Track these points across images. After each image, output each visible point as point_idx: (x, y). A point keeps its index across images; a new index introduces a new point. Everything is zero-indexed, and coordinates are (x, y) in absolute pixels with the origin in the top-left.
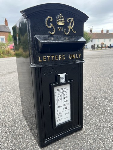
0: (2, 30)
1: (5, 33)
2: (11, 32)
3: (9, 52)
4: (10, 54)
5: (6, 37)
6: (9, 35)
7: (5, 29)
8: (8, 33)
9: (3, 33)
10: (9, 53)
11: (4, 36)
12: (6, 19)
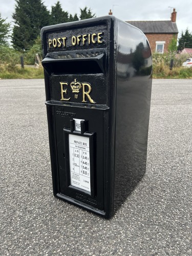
0: (163, 30)
1: (168, 35)
2: (177, 33)
3: (161, 69)
4: (163, 74)
5: (167, 42)
6: (173, 38)
7: (170, 28)
8: (171, 36)
9: (164, 35)
10: (160, 71)
11: (164, 40)
12: (174, 10)
